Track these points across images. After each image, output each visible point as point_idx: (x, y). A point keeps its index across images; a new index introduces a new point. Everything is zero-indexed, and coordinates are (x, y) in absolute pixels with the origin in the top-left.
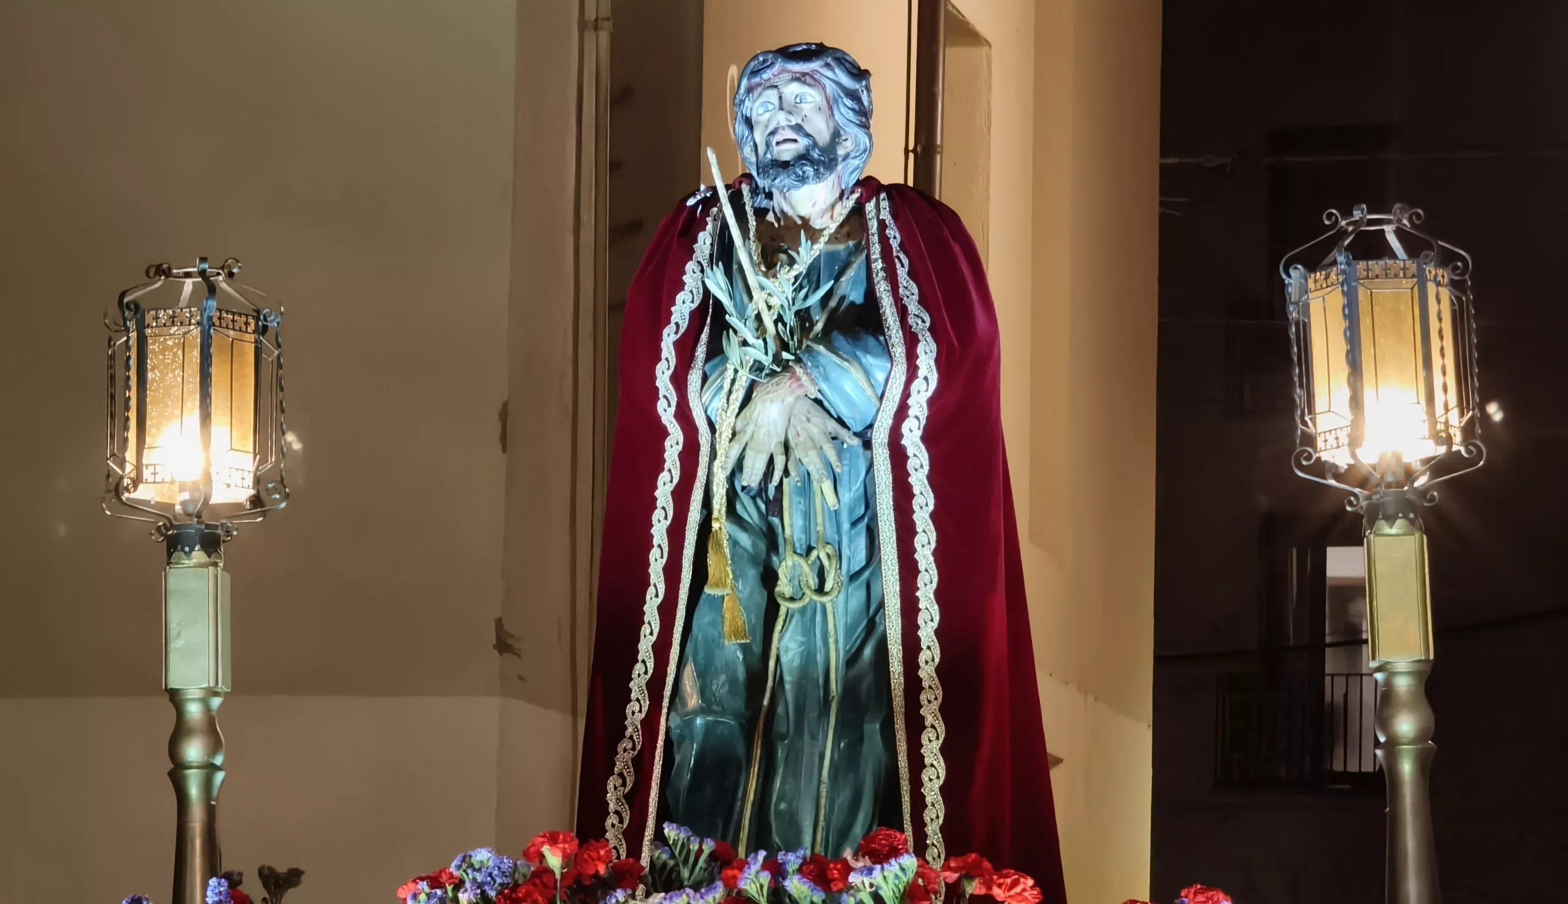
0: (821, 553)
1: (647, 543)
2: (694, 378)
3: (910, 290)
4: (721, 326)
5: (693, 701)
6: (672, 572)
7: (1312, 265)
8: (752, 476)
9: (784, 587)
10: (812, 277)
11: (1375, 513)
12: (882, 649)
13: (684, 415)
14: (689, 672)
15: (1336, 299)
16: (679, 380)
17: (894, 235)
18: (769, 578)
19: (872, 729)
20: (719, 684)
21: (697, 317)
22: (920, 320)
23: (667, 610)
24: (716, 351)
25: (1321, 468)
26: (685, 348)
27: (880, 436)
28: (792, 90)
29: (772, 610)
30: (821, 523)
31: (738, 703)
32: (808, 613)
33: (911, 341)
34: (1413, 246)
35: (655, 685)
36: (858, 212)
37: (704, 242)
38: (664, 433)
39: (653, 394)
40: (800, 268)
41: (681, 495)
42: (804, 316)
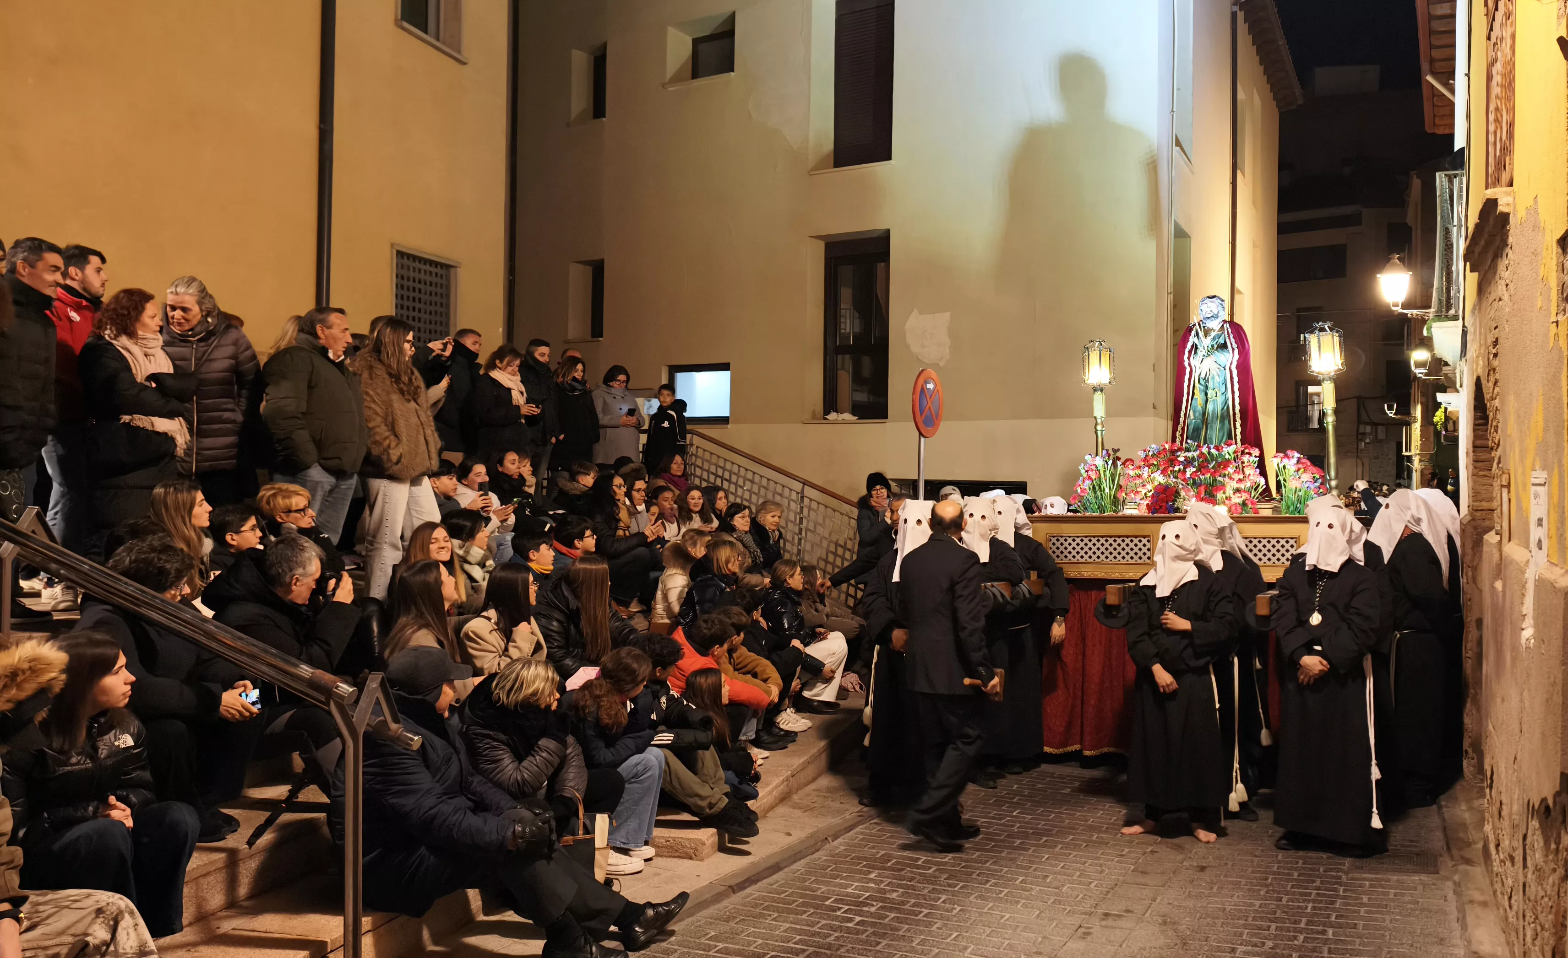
0: (1216, 390)
1: (1183, 389)
2: (1192, 358)
3: (1233, 341)
4: (1197, 348)
5: (1192, 417)
6: (1188, 394)
7: (1312, 332)
8: (1203, 376)
9: (1209, 396)
10: (1214, 338)
11: (1324, 380)
12: (1228, 407)
13: (1190, 365)
14: (1191, 412)
15: (1316, 340)
16: (1189, 358)
17: (1230, 330)
18: (1206, 394)
19: (1226, 422)
20: (1197, 414)
21: (1192, 347)
22: (1235, 346)
23: (1187, 401)
24: (1196, 353)
25: (1312, 372)
26: (1190, 352)
27: (1227, 368)
28: (1210, 304)
29: (1207, 400)
30: (1216, 384)
31: (1201, 418)
32: (1214, 401)
33: (1233, 350)
34: (1331, 329)
35: (1185, 415)
36: (1223, 326)
37: (1193, 333)
38: (1185, 368)
39: (1184, 361)
40: (1212, 336)
41: (1190, 380)
42: (1212, 346)
